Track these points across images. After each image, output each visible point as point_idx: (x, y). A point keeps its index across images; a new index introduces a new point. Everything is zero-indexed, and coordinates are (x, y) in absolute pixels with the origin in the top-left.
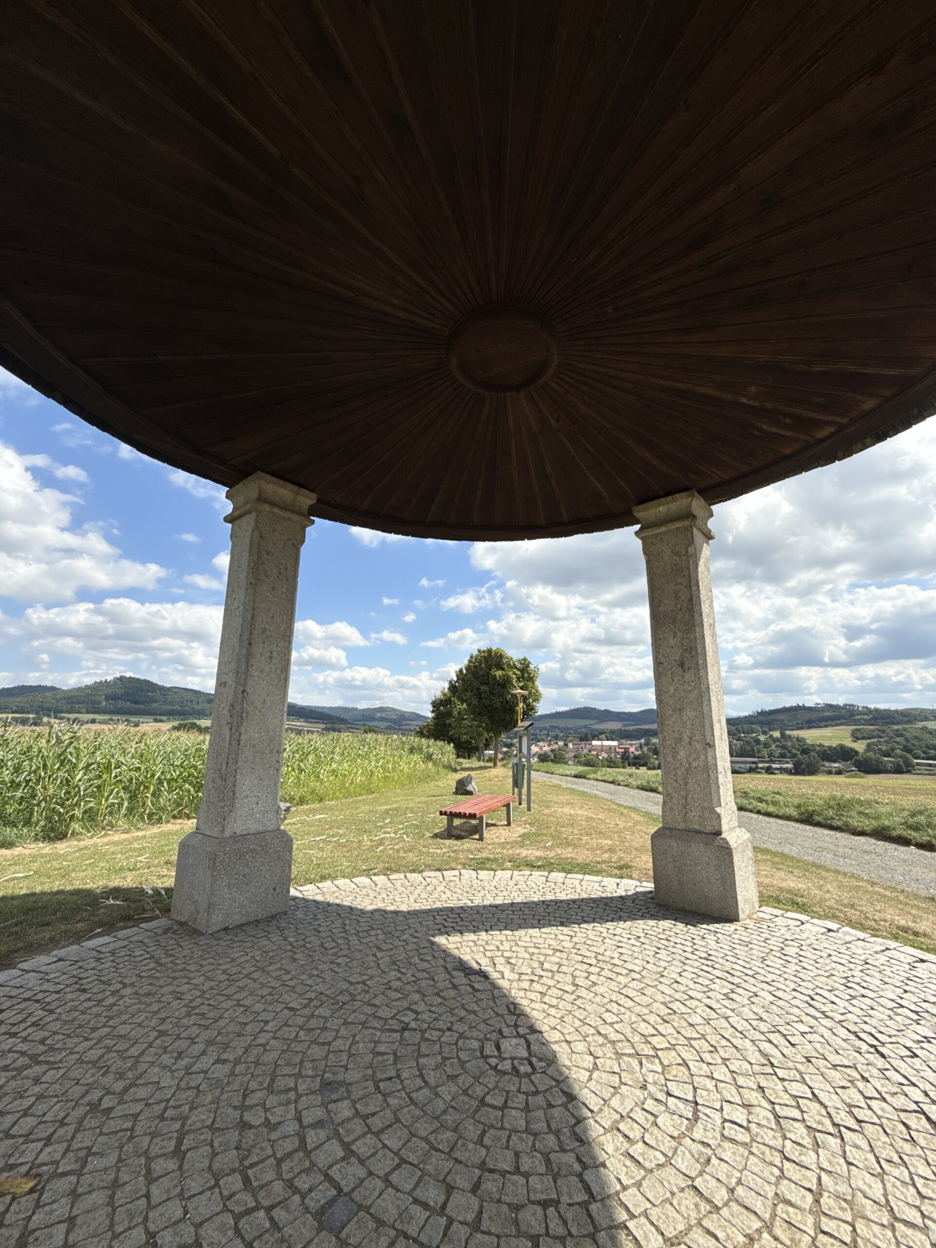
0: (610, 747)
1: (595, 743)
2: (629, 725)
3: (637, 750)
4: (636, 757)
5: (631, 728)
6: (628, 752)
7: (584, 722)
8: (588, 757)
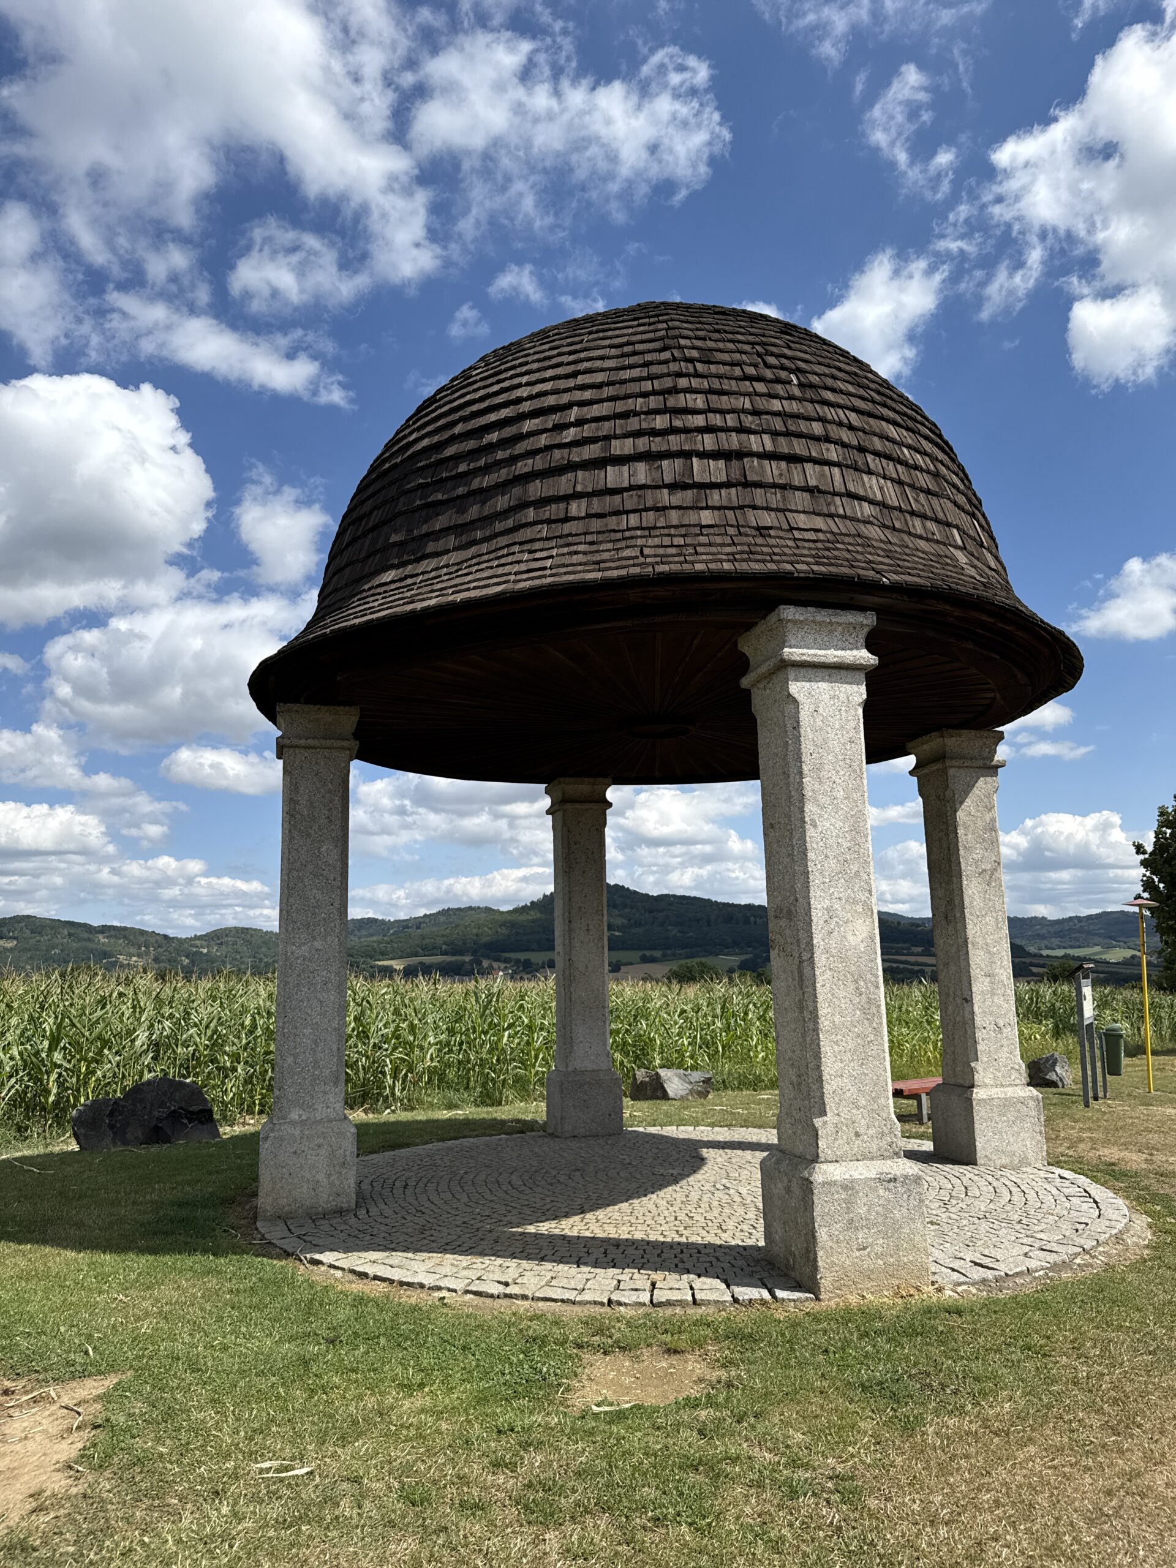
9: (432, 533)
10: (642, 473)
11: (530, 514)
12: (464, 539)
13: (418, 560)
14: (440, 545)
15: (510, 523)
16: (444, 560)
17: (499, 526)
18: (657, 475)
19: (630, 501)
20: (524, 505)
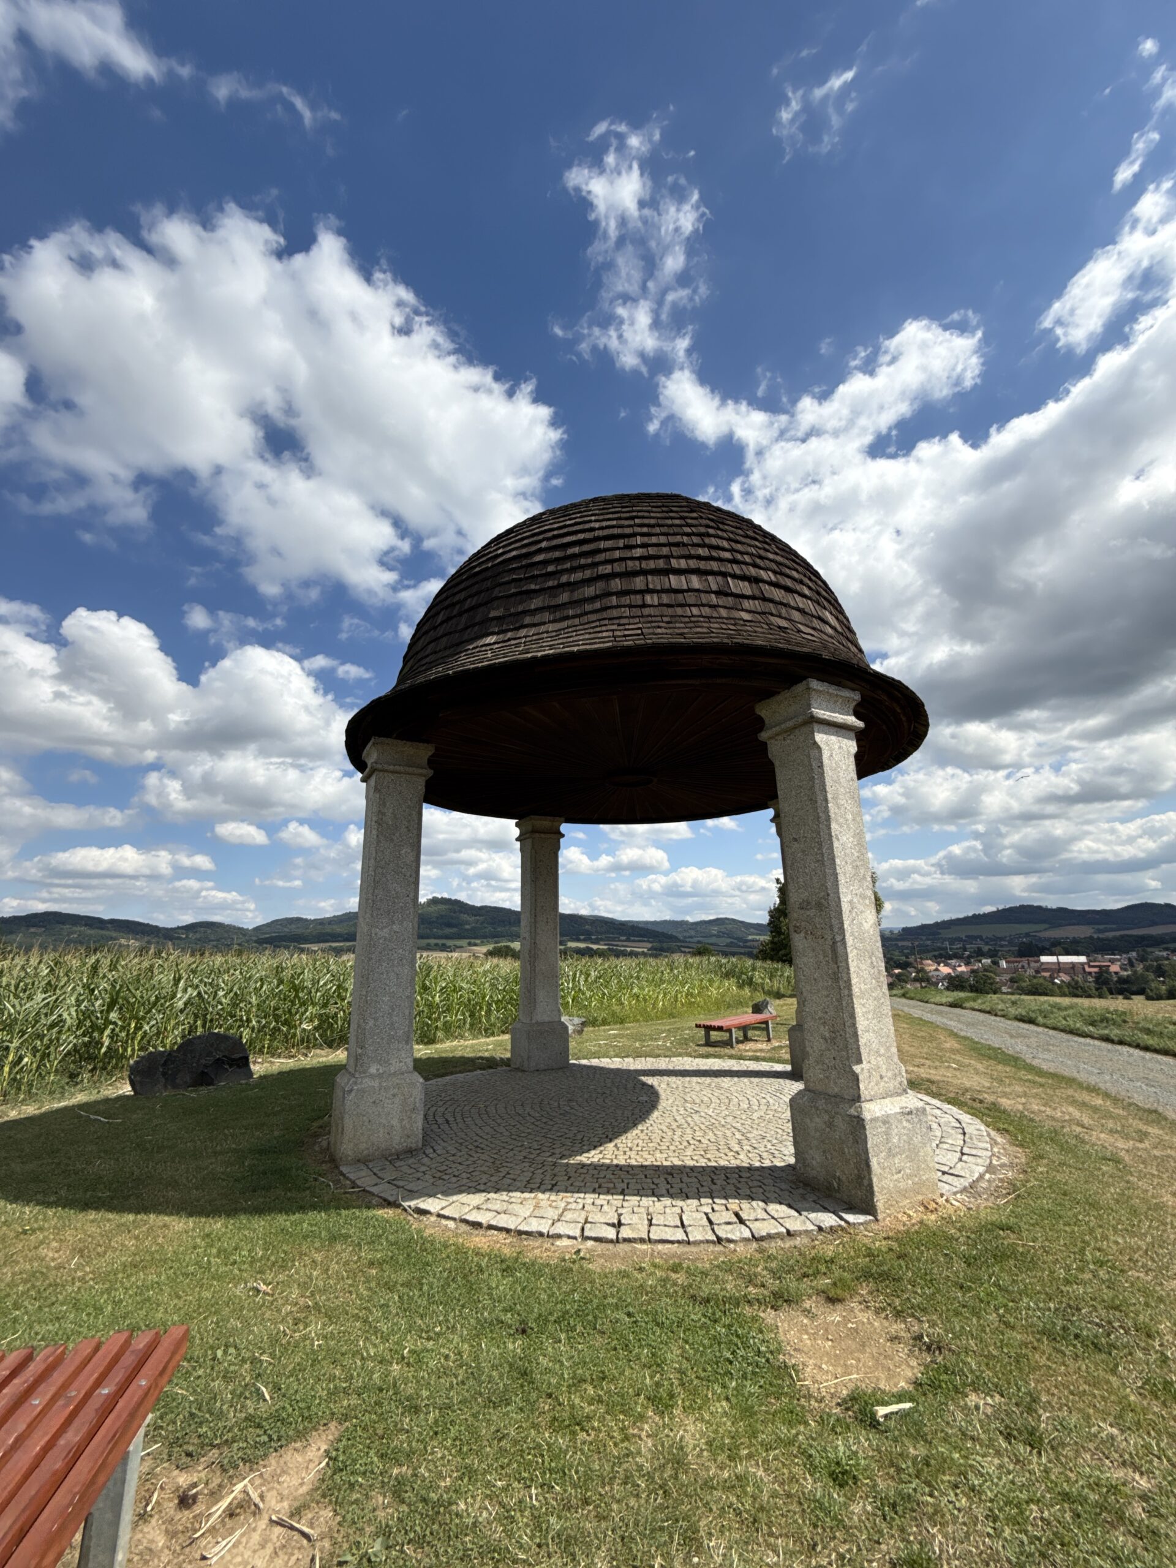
0: (1073, 965)
1: (1044, 959)
2: (1106, 930)
3: (1126, 970)
4: (1122, 981)
5: (1111, 935)
6: (1107, 972)
7: (1024, 928)
8: (1035, 981)
9: (528, 611)
10: (695, 582)
11: (614, 600)
12: (558, 615)
13: (517, 629)
14: (537, 619)
15: (597, 605)
16: (542, 628)
17: (588, 607)
18: (706, 584)
19: (691, 598)
20: (609, 594)
